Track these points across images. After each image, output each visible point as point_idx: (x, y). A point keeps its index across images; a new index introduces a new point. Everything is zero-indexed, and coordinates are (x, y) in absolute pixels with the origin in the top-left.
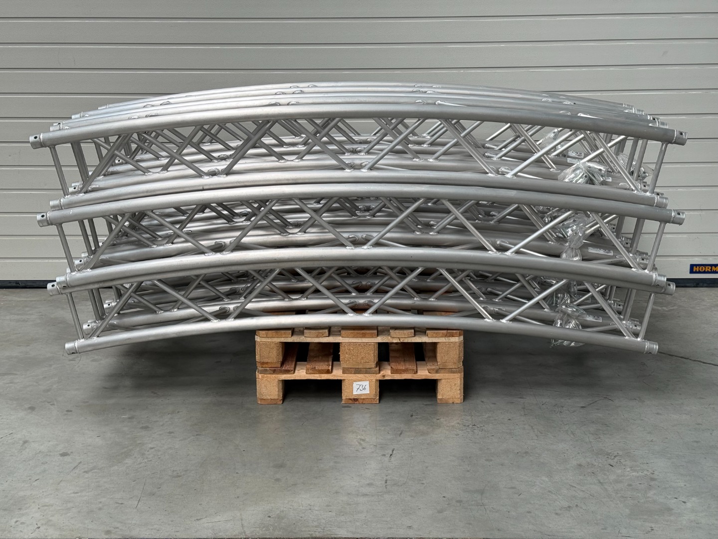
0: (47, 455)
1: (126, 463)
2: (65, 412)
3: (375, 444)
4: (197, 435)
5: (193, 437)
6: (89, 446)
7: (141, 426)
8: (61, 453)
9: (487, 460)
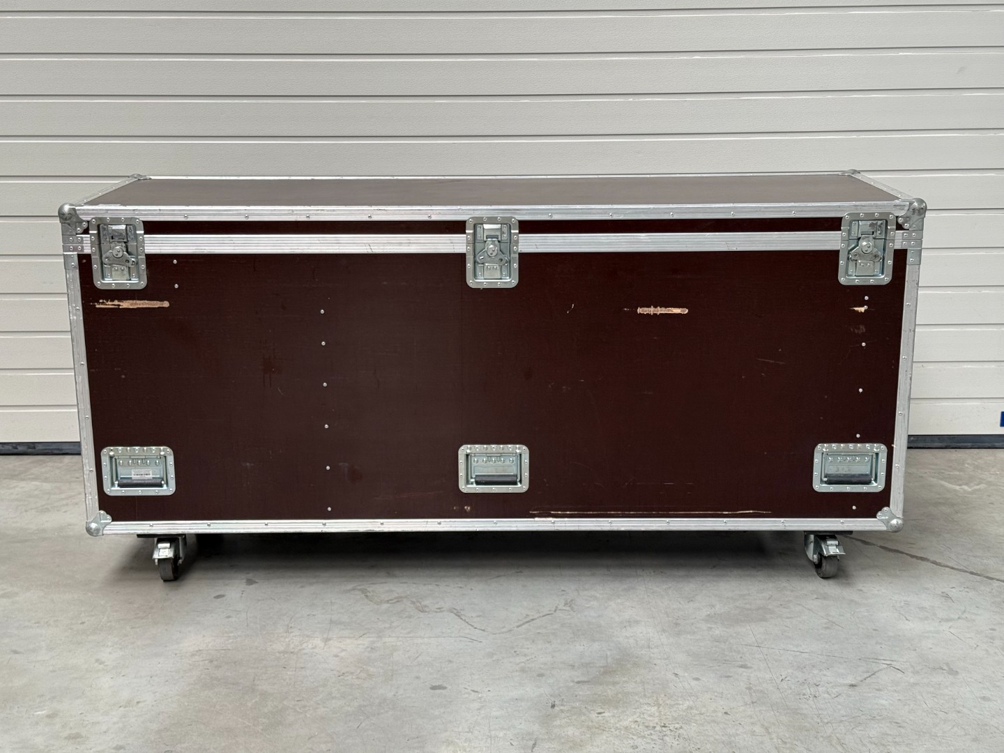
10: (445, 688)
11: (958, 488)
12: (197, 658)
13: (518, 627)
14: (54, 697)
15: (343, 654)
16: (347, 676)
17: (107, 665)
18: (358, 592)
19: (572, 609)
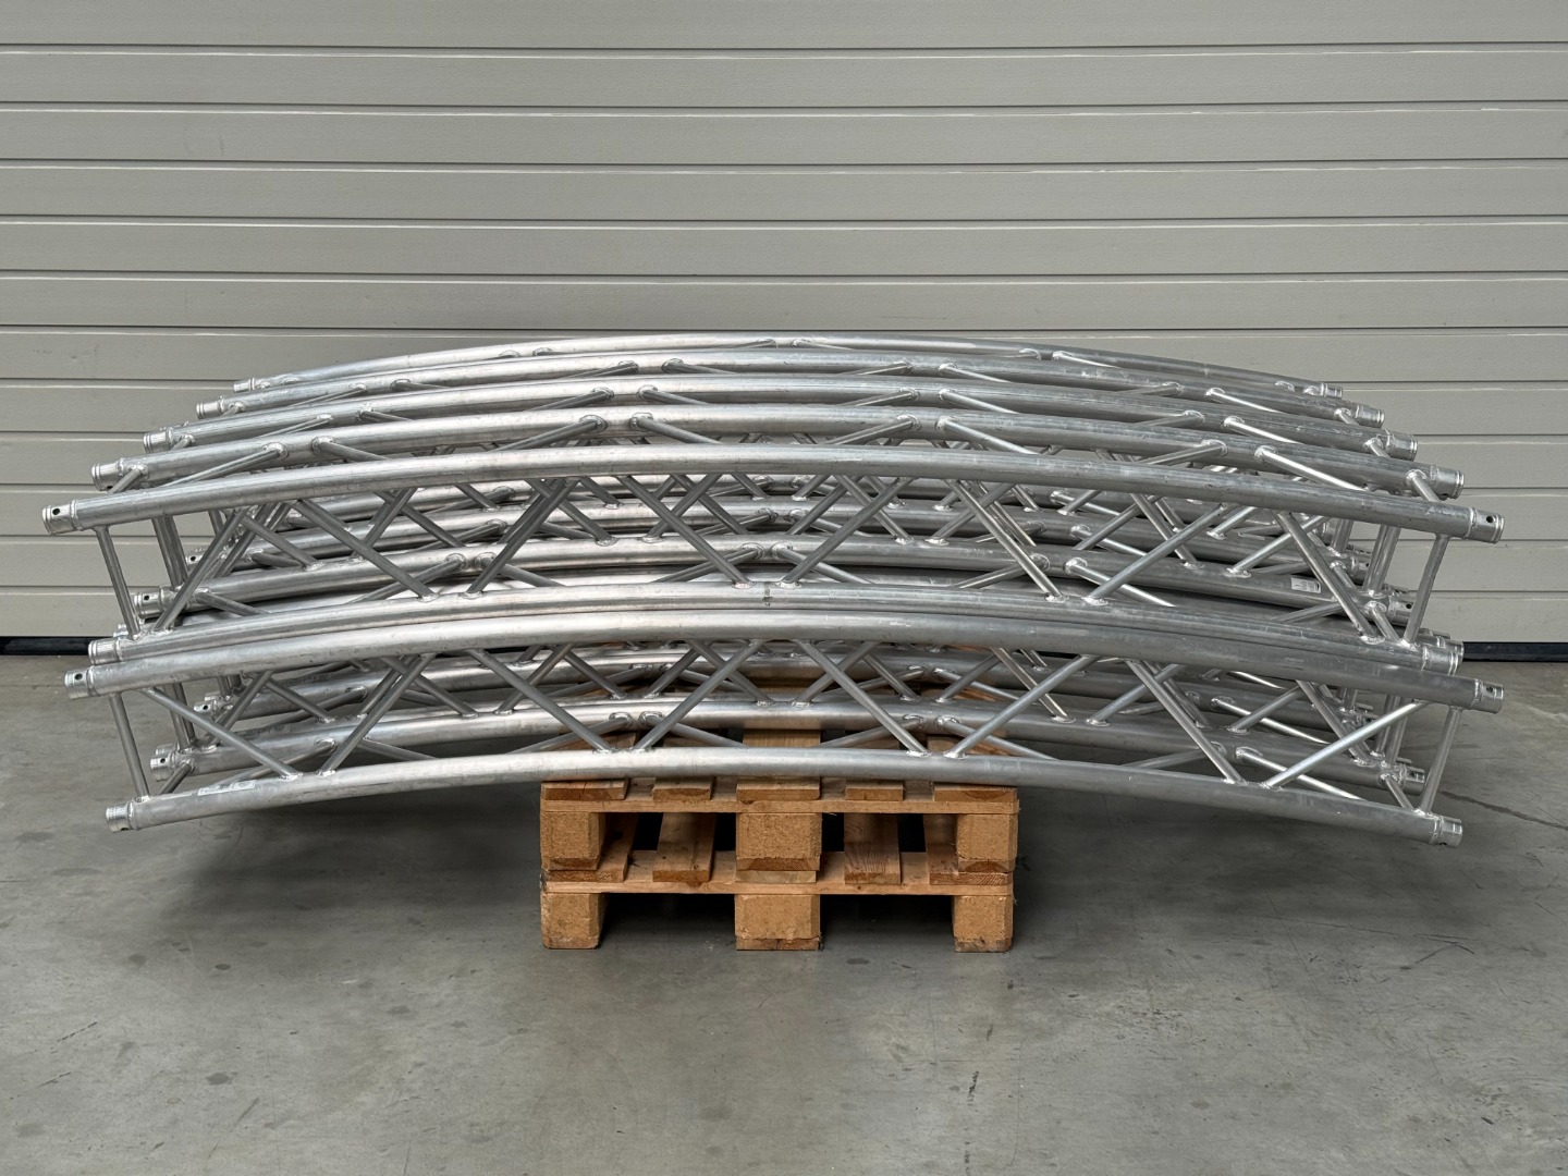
0: (179, 1079)
1: (363, 1103)
2: (215, 970)
3: (933, 1060)
4: (519, 1031)
5: (510, 1037)
6: (274, 1057)
7: (390, 1006)
8: (210, 1075)
9: (1196, 1105)
11: (1552, 716)
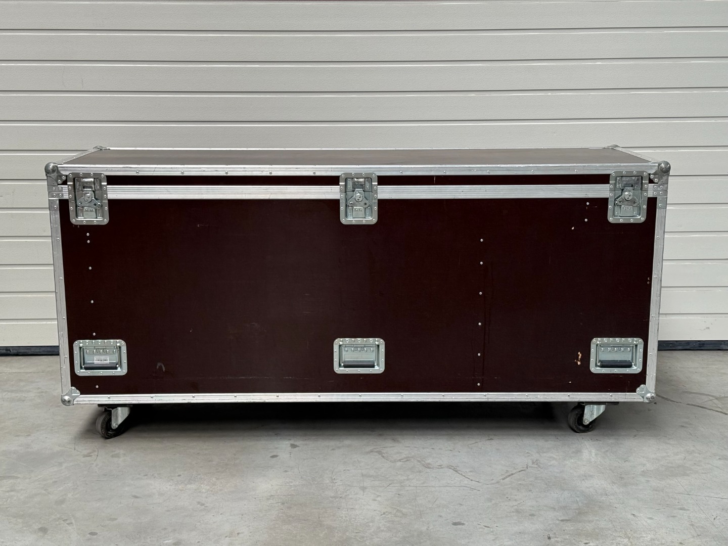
2: (88, 535)
10: (463, 524)
12: (271, 501)
13: (503, 479)
14: (175, 530)
15: (379, 499)
16: (388, 515)
17: (206, 507)
18: (376, 454)
19: (539, 466)
